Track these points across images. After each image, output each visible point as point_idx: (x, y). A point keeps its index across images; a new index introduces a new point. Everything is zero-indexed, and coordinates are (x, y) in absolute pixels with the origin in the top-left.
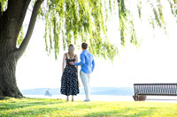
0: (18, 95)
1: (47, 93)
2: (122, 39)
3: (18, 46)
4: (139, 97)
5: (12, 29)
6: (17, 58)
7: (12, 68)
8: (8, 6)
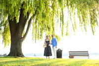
0: (22, 56)
1: (35, 55)
2: (62, 34)
3: (22, 36)
4: (71, 57)
5: (20, 30)
6: (22, 41)
7: (20, 45)
8: (19, 20)
